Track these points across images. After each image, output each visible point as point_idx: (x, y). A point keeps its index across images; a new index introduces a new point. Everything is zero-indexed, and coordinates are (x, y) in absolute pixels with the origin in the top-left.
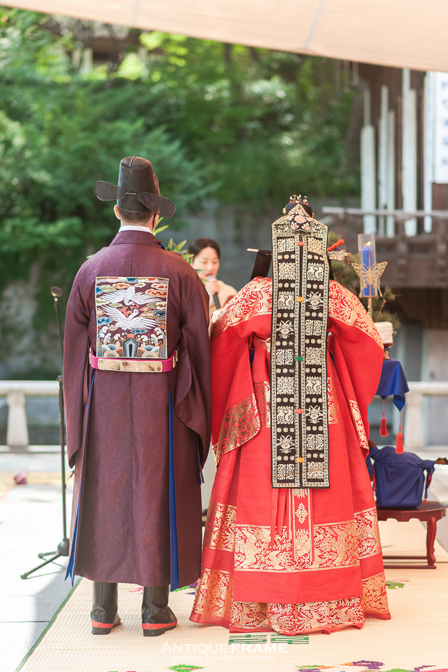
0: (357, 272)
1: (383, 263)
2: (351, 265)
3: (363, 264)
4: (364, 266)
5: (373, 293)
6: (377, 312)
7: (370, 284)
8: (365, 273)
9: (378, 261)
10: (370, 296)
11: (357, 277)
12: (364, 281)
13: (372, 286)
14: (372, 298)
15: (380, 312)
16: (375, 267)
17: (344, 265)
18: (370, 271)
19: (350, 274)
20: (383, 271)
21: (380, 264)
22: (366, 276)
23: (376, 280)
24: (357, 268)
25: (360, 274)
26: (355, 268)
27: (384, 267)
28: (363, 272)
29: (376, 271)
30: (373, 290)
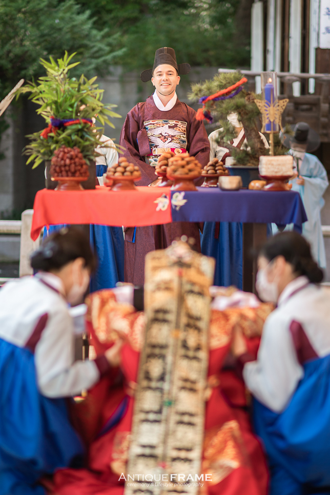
0: (260, 108)
1: (284, 100)
2: (254, 102)
3: (266, 101)
4: (266, 103)
5: (274, 129)
6: (277, 147)
7: (272, 120)
8: (267, 109)
9: (280, 99)
10: (272, 132)
11: (259, 113)
12: (266, 117)
13: (273, 122)
14: (274, 133)
15: (280, 147)
16: (277, 104)
17: (247, 102)
18: (272, 107)
19: (252, 111)
20: (284, 107)
21: (281, 102)
22: (267, 112)
23: (277, 116)
24: (260, 104)
25: (262, 111)
26: (258, 104)
27: (285, 104)
28: (265, 108)
29: (278, 108)
30: (274, 125)
